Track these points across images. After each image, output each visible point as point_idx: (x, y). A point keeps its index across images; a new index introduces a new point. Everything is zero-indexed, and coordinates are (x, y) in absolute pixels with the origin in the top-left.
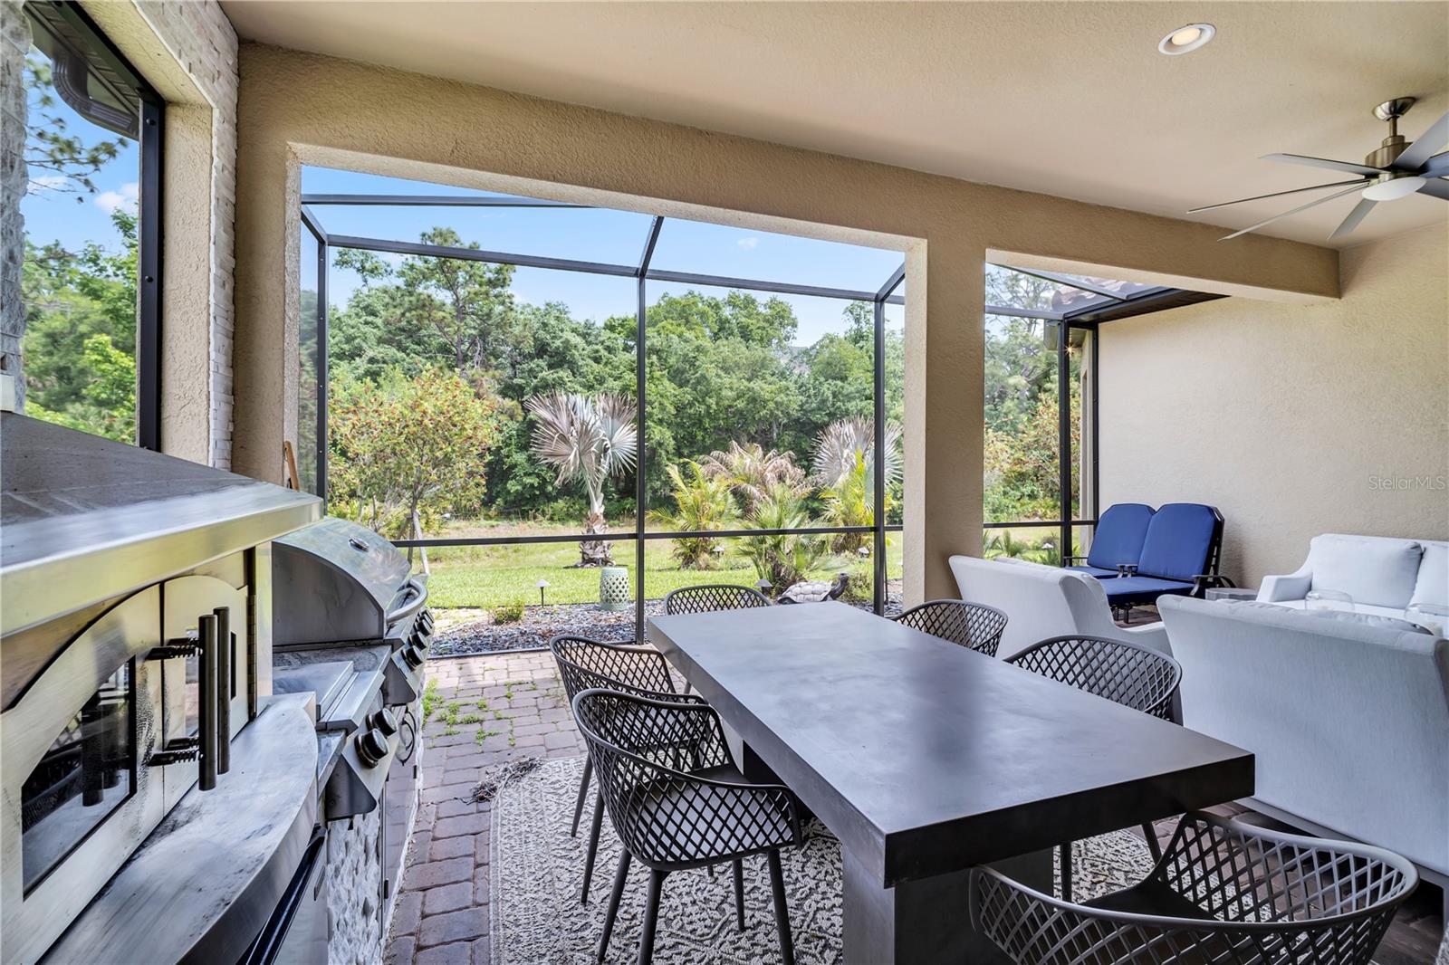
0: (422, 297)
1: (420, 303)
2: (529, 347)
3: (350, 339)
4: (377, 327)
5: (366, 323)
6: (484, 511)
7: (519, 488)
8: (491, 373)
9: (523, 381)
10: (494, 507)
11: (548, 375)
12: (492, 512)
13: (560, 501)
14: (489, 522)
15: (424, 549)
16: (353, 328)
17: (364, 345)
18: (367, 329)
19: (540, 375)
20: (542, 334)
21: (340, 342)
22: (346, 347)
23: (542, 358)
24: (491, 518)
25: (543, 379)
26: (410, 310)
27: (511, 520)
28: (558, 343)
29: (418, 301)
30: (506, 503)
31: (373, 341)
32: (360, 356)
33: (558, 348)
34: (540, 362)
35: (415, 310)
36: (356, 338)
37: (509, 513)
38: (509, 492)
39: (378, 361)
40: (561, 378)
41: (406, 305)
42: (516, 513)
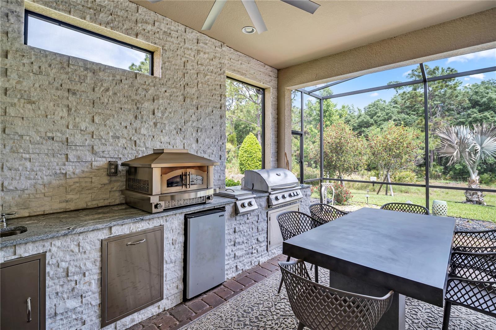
0: (412, 94)
1: (412, 96)
2: (467, 103)
3: (387, 114)
4: (398, 108)
5: (394, 107)
6: (444, 176)
7: (461, 167)
8: (446, 118)
9: (464, 120)
10: (448, 175)
11: (479, 116)
12: (448, 177)
13: (485, 174)
14: (445, 181)
15: (391, 186)
16: (388, 110)
17: (392, 115)
18: (393, 109)
19: (472, 116)
20: (475, 97)
21: (384, 115)
22: (386, 117)
23: (475, 108)
24: (447, 180)
25: (474, 118)
26: (407, 100)
27: (457, 181)
28: (484, 99)
29: (411, 95)
30: (455, 173)
31: (396, 113)
32: (391, 119)
33: (484, 102)
34: (474, 110)
35: (409, 99)
36: (390, 113)
37: (457, 178)
38: (456, 169)
39: (396, 120)
40: (486, 116)
41: (406, 98)
42: (460, 178)
